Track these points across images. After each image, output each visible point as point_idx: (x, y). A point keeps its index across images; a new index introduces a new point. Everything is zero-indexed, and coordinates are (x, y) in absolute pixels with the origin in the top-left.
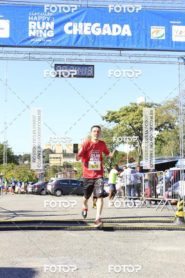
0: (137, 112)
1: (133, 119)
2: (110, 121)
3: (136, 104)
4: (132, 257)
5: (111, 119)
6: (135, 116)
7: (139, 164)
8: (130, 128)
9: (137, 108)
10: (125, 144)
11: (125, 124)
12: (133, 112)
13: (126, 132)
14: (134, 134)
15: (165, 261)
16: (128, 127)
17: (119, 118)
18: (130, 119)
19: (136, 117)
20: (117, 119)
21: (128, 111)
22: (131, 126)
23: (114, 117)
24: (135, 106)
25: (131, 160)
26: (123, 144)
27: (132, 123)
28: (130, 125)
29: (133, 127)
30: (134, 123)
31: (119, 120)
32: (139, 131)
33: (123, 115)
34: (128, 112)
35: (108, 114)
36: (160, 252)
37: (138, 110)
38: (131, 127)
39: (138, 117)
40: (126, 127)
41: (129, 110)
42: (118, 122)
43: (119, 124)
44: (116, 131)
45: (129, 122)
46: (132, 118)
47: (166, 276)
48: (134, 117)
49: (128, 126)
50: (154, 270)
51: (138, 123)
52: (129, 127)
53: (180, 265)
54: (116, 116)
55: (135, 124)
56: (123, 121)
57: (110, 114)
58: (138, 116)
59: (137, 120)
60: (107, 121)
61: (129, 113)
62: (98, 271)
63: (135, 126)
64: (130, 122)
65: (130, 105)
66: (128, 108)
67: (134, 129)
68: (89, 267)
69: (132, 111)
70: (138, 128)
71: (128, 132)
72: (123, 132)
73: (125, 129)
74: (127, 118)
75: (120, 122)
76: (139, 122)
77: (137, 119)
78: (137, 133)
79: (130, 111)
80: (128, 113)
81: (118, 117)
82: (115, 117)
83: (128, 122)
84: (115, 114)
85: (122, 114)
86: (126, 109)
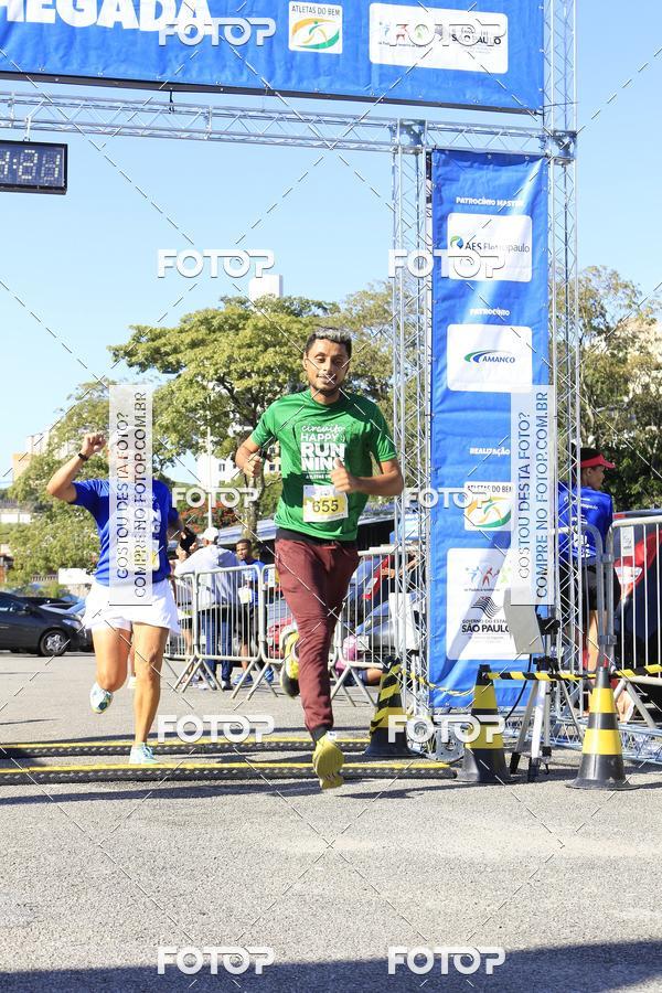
0: (247, 333)
1: (231, 359)
2: (143, 367)
3: (242, 303)
4: (193, 878)
5: (146, 359)
6: (240, 347)
7: (255, 530)
8: (221, 396)
9: (245, 317)
10: (203, 456)
11: (199, 379)
12: (231, 333)
13: (204, 408)
14: (238, 416)
15: (316, 891)
16: (213, 389)
17: (179, 356)
18: (221, 358)
19: (244, 351)
20: (171, 359)
21: (210, 327)
22: (225, 387)
23: (157, 351)
24: (241, 311)
25: (223, 515)
26: (194, 454)
27: (229, 373)
28: (221, 381)
29: (231, 391)
30: (235, 375)
31: (178, 362)
32: (256, 406)
33: (194, 345)
34: (214, 332)
35: (137, 339)
36: (302, 859)
37: (250, 323)
38: (224, 392)
39: (252, 352)
40: (204, 388)
41: (215, 323)
42: (174, 371)
43: (180, 376)
44: (164, 405)
45: (216, 371)
46: (226, 354)
47: (314, 947)
48: (236, 352)
49: (211, 385)
50: (271, 923)
51: (249, 375)
52: (217, 389)
53: (369, 903)
54: (165, 345)
55: (241, 377)
56: (193, 365)
57: (144, 339)
58: (250, 346)
59: (246, 364)
60: (131, 366)
61: (218, 334)
62: (56, 935)
63: (239, 386)
64: (221, 372)
65: (222, 304)
66: (213, 318)
67: (234, 398)
68: (22, 920)
69: (230, 329)
70: (252, 395)
71: (212, 408)
72: (194, 410)
73: (200, 397)
74: (207, 354)
75: (181, 372)
76: (252, 371)
77: (248, 359)
78: (245, 412)
79: (221, 328)
80: (213, 336)
81: (176, 350)
82: (163, 350)
83: (212, 372)
84: (163, 340)
85: (188, 340)
86: (206, 322)
